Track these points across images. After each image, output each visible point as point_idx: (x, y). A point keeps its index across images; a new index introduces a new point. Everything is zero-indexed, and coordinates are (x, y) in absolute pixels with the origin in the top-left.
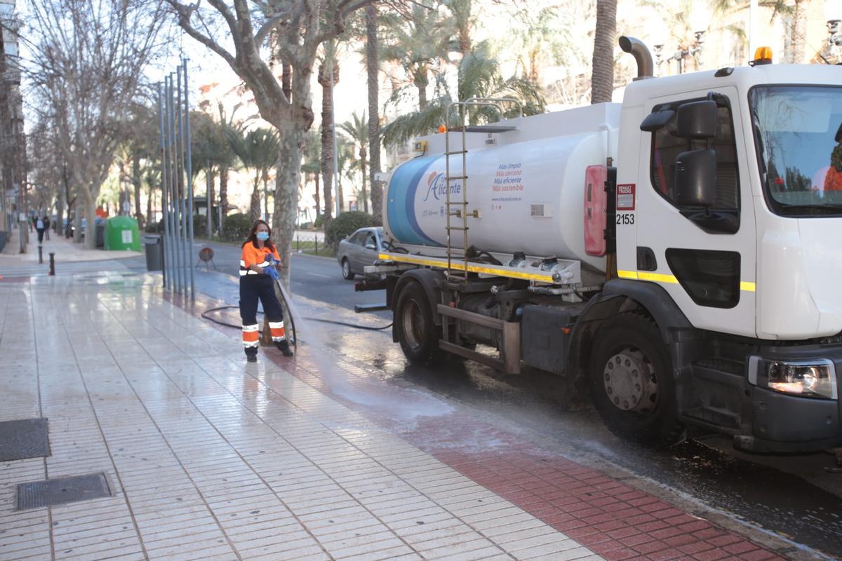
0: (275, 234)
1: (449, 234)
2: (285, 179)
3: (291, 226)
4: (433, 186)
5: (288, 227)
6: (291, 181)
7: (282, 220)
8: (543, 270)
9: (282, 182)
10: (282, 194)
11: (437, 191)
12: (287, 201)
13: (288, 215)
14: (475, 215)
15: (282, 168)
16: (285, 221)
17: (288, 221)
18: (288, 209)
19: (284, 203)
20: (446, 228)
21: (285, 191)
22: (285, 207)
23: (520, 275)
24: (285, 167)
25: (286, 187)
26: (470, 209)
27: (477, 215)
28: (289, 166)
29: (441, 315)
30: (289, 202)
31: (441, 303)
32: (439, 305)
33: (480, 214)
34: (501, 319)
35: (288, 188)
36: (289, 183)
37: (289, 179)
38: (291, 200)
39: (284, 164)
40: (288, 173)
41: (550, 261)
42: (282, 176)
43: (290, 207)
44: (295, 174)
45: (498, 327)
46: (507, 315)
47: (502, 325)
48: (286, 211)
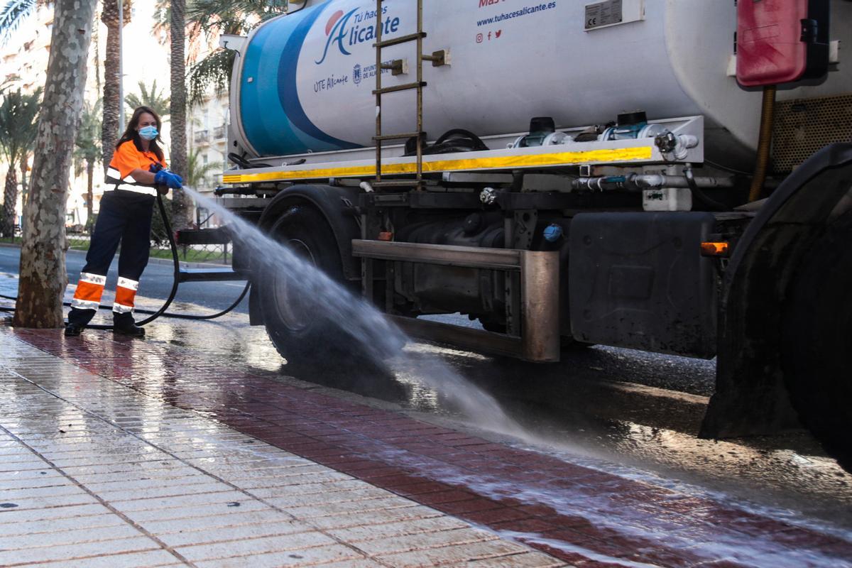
0: (45, 133)
1: (379, 103)
2: (66, 39)
3: (72, 121)
4: (337, 34)
5: (68, 122)
6: (77, 42)
7: (57, 108)
8: (614, 139)
9: (61, 43)
10: (60, 64)
11: (345, 41)
12: (68, 76)
13: (70, 100)
14: (438, 59)
15: (63, 20)
16: (63, 111)
17: (68, 111)
18: (68, 90)
19: (63, 80)
20: (374, 92)
21: (65, 59)
22: (63, 86)
23: (550, 159)
24: (68, 18)
25: (67, 52)
26: (429, 48)
27: (443, 58)
28: (75, 17)
29: (358, 260)
30: (72, 79)
31: (360, 237)
32: (355, 241)
33: (448, 58)
34: (513, 247)
35: (72, 55)
36: (73, 46)
37: (73, 39)
38: (75, 75)
39: (66, 13)
40: (72, 29)
41: (631, 121)
42: (61, 33)
43: (73, 87)
44: (83, 32)
45: (509, 263)
46: (525, 238)
47: (520, 260)
48: (65, 93)
